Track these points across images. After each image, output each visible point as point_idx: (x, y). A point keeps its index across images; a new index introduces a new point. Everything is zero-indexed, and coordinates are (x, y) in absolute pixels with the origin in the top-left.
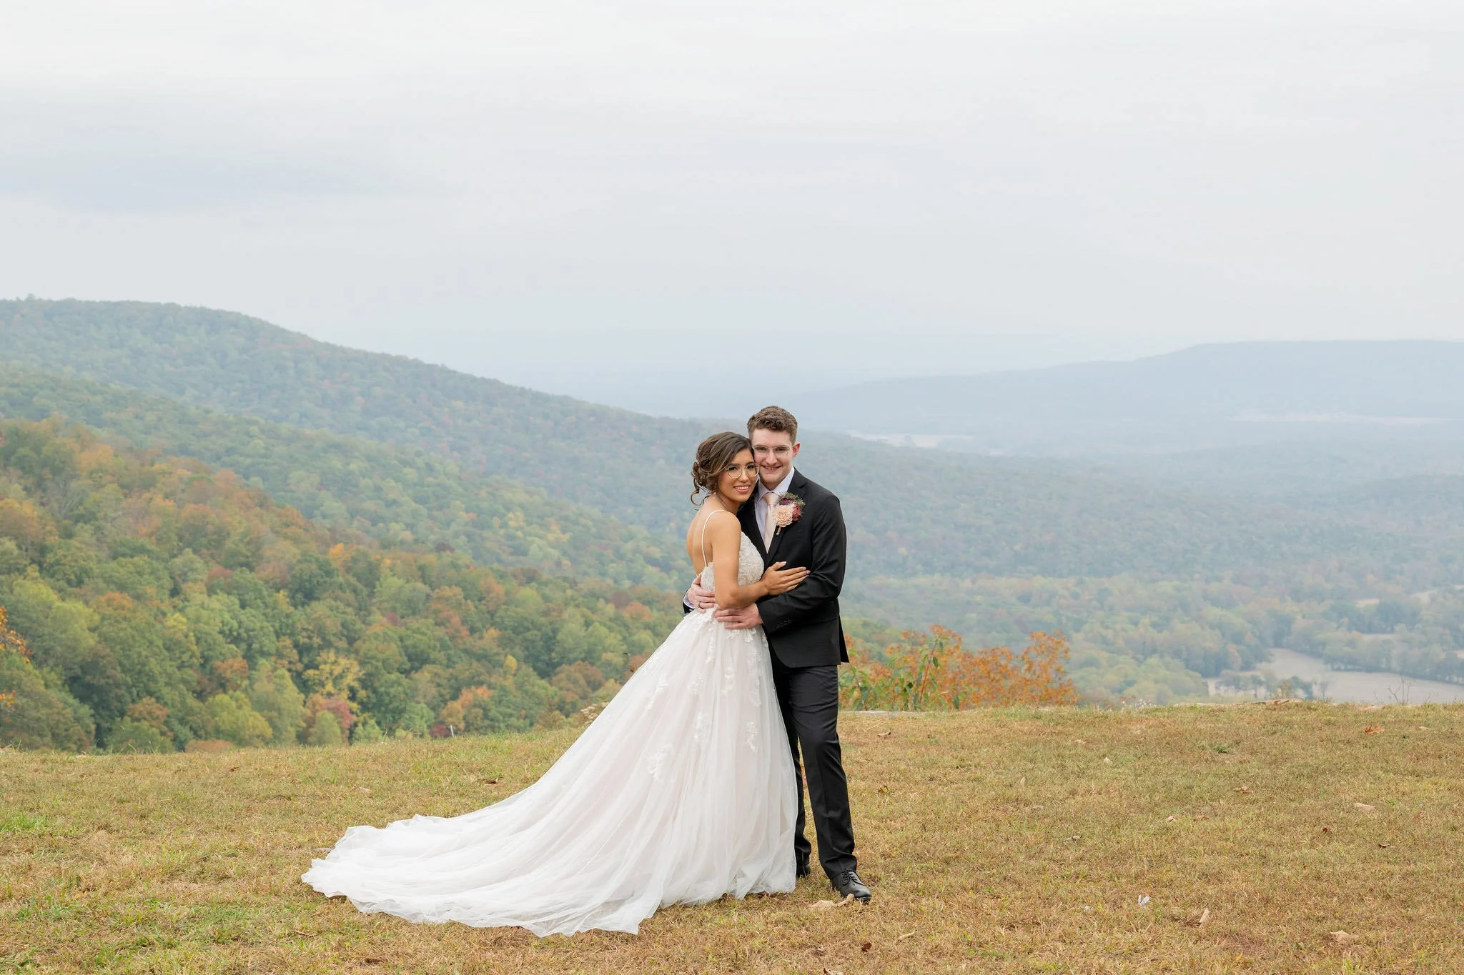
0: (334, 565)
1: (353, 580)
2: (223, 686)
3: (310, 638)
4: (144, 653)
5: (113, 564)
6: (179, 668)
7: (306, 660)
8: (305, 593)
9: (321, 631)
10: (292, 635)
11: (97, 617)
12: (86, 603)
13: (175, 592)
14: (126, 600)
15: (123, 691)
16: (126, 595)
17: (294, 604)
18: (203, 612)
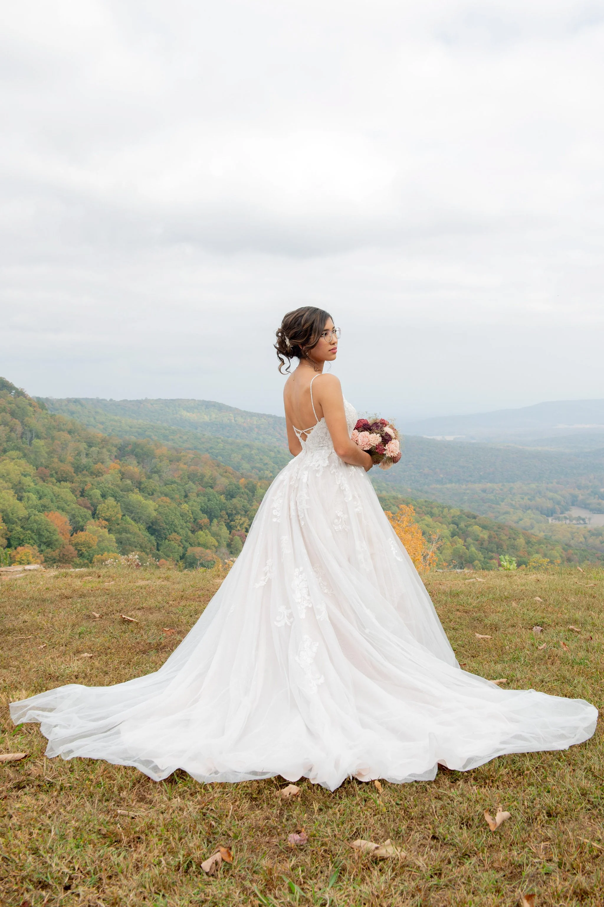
0: (241, 486)
1: (247, 491)
2: (201, 528)
3: (232, 511)
4: (173, 518)
5: (165, 487)
6: (186, 522)
7: (230, 518)
8: (231, 495)
9: (235, 508)
10: (226, 510)
11: (157, 506)
12: (154, 501)
13: (186, 496)
14: (168, 500)
15: (166, 531)
16: (168, 498)
17: (227, 499)
18: (195, 503)
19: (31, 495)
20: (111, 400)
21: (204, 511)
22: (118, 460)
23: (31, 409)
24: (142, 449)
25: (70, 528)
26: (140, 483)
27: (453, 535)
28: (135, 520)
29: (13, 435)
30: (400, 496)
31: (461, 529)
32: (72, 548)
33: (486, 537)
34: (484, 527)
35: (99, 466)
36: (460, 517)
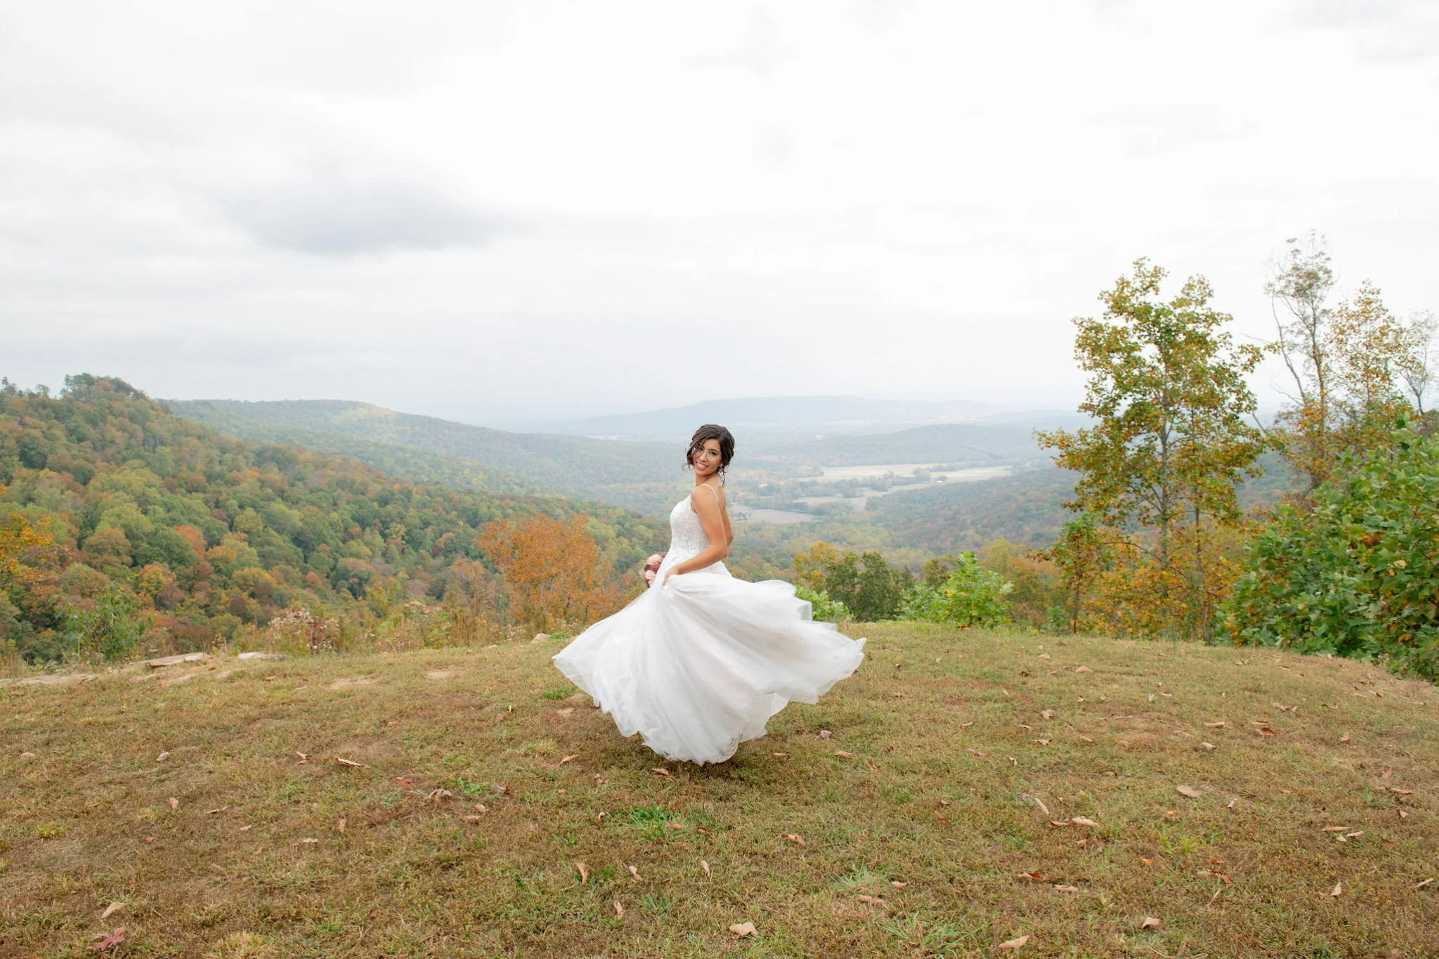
0: (395, 491)
1: (402, 497)
2: (353, 538)
3: (386, 518)
4: (321, 527)
5: (310, 495)
6: (335, 532)
7: (385, 526)
8: (384, 502)
9: (390, 516)
10: (379, 517)
11: (303, 515)
12: (299, 510)
13: (335, 504)
14: (315, 509)
15: (314, 541)
16: (314, 506)
17: (380, 506)
18: (345, 512)
19: (157, 507)
20: (246, 402)
21: (355, 519)
22: (256, 467)
23: (153, 413)
24: (283, 455)
25: (205, 542)
26: (283, 491)
27: (618, 535)
28: (278, 532)
29: (133, 442)
30: (564, 498)
31: (626, 529)
32: (208, 564)
33: (651, 536)
34: (649, 526)
35: (234, 474)
36: (625, 517)
